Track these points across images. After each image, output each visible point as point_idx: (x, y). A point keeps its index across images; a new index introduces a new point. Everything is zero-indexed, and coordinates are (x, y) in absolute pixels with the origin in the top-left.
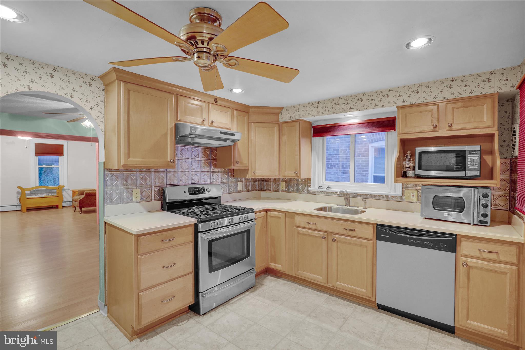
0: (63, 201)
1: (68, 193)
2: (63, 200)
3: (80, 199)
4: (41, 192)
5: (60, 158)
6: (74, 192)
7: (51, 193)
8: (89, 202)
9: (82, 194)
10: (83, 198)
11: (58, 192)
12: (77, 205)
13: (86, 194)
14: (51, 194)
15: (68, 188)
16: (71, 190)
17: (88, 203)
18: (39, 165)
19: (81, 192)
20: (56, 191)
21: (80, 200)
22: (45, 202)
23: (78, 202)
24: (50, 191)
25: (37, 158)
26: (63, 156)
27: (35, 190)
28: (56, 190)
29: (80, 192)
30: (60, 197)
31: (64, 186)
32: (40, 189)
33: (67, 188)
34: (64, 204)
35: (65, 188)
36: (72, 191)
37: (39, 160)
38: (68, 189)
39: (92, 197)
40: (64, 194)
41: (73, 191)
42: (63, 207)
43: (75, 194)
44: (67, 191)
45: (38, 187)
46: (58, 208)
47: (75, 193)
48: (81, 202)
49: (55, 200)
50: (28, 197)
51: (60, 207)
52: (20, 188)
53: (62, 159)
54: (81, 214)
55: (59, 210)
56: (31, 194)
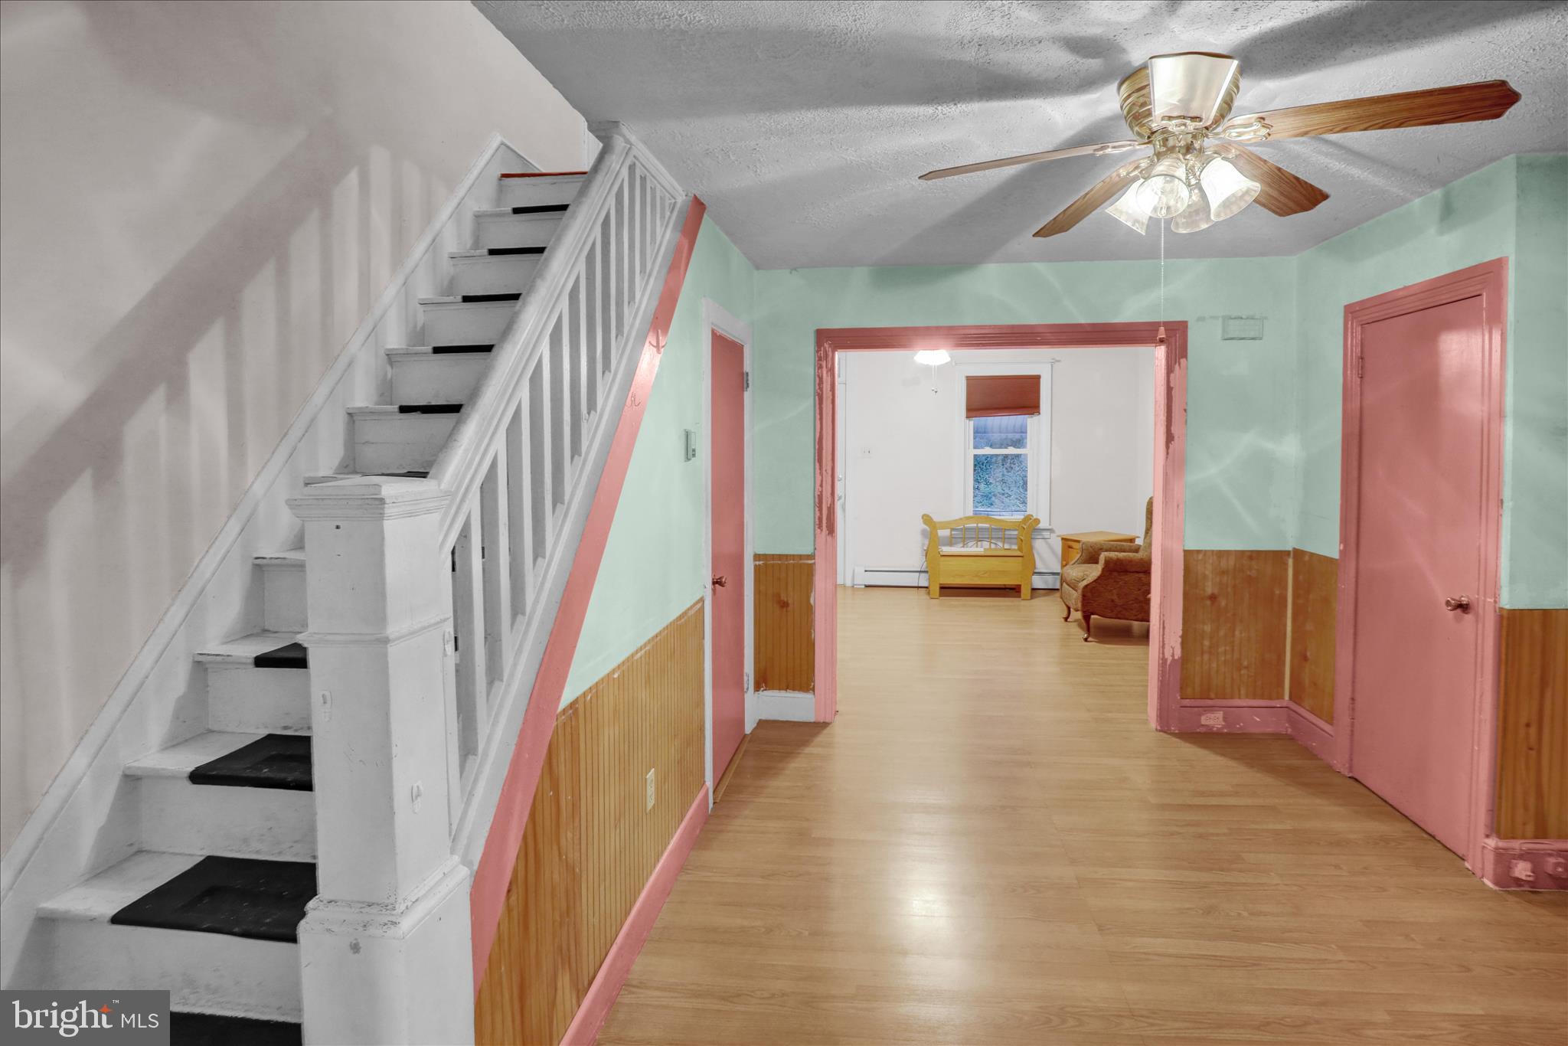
0: (1036, 571)
1: (1047, 543)
2: (1035, 568)
3: (1085, 583)
4: (978, 536)
5: (1031, 422)
6: (1068, 543)
7: (1004, 539)
8: (1115, 597)
9: (1091, 558)
10: (1095, 581)
11: (1022, 540)
12: (1073, 601)
13: (1108, 562)
14: (1004, 543)
15: (1050, 525)
16: (1058, 536)
17: (1113, 601)
18: (975, 448)
19: (1091, 549)
20: (1016, 533)
21: (1086, 586)
22: (986, 573)
23: (1080, 591)
24: (998, 532)
25: (971, 423)
26: (1039, 414)
27: (962, 527)
28: (1016, 530)
29: (1087, 550)
30: (1026, 556)
31: (1037, 521)
32: (974, 525)
33: (1048, 528)
34: (1038, 582)
35: (1041, 526)
36: (1060, 538)
37: (976, 432)
38: (1051, 531)
39: (1127, 578)
40: (1039, 545)
41: (1064, 539)
42: (1033, 589)
43: (1070, 549)
44: (1046, 534)
45: (971, 518)
46: (1020, 597)
47: (1070, 547)
48: (1089, 594)
49: (1014, 565)
50: (946, 550)
51: (1025, 591)
52: (927, 519)
53: (1036, 426)
54: (1086, 640)
55: (1023, 603)
56: (951, 541)
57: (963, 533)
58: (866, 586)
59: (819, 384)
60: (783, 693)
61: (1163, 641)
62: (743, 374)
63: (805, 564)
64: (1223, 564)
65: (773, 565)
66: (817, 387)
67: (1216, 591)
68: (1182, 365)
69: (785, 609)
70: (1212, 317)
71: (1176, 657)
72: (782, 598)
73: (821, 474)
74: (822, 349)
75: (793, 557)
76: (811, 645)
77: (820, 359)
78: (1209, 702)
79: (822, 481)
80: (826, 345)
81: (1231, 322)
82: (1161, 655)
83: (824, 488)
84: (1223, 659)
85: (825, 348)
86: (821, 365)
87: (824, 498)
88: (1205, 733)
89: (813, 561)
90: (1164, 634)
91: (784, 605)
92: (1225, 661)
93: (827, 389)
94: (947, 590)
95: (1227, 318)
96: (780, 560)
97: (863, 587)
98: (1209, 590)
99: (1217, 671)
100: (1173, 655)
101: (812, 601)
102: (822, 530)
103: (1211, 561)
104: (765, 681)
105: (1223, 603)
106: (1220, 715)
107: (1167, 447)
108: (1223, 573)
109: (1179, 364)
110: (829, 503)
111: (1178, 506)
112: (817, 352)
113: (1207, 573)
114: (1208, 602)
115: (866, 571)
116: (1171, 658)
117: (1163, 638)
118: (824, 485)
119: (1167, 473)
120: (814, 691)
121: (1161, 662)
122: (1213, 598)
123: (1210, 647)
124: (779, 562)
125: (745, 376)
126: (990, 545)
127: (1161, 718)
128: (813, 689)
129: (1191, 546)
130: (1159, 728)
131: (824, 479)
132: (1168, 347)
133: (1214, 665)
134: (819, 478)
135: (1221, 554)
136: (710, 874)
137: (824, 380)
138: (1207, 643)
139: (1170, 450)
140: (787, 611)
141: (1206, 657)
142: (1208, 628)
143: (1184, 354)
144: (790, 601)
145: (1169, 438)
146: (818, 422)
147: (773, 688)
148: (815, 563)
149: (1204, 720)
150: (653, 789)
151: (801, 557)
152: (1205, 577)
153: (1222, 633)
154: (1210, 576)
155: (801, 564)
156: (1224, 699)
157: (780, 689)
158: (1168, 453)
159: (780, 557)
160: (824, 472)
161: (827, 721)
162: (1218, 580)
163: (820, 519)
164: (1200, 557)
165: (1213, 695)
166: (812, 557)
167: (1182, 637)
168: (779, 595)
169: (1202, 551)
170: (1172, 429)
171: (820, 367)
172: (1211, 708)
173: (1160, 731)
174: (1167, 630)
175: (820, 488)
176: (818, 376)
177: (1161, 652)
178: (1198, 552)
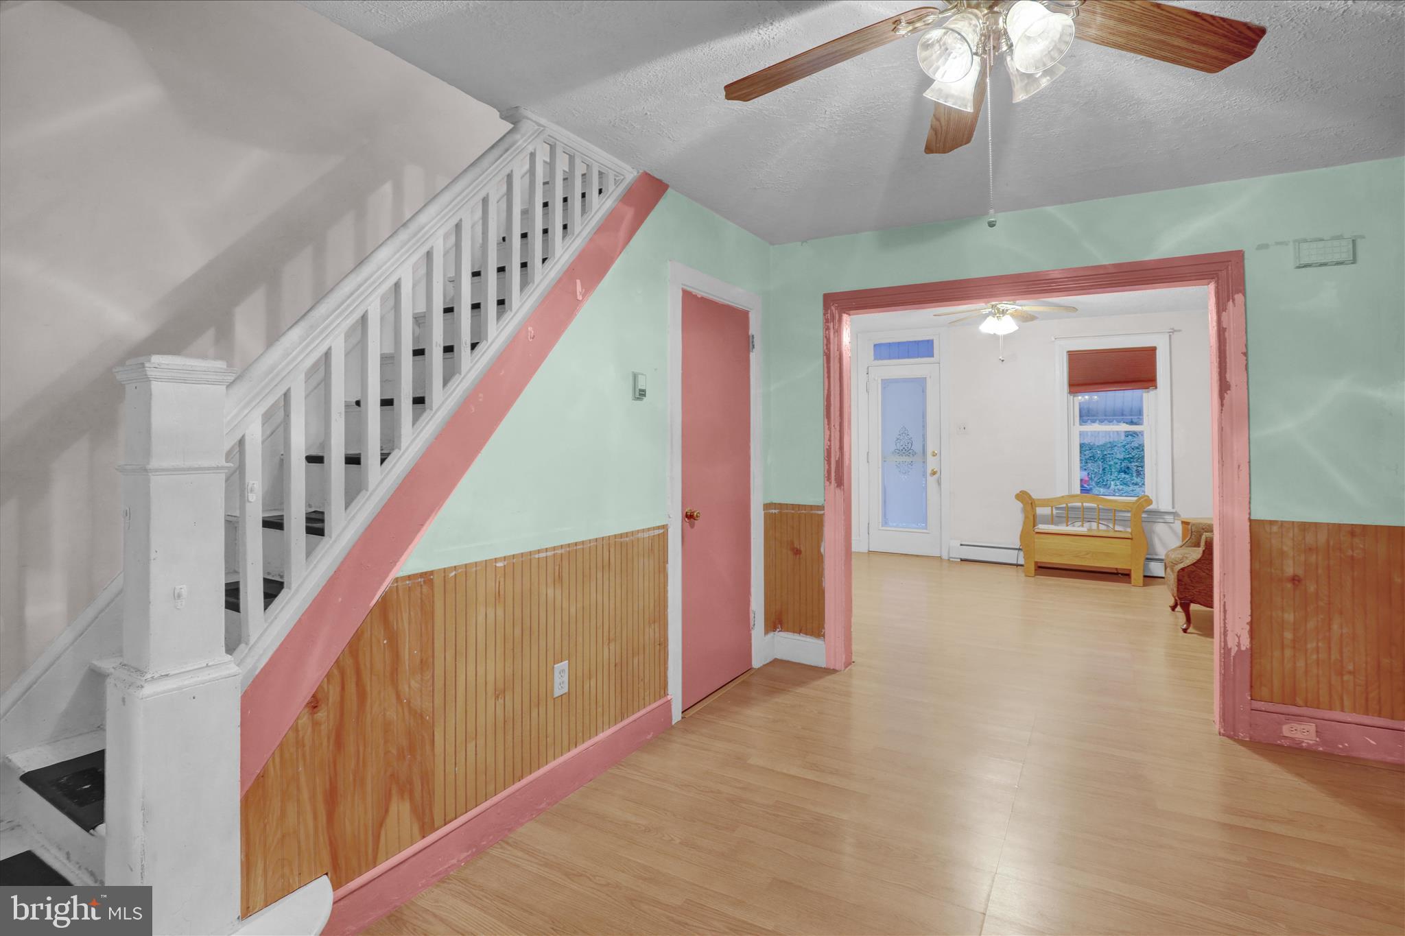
1: (1171, 527)
2: (1152, 553)
3: (1185, 565)
4: (1083, 515)
5: (1148, 399)
6: (1187, 527)
7: (1116, 520)
10: (1194, 564)
11: (1138, 522)
13: (1208, 544)
15: (1173, 508)
16: (1181, 520)
20: (1129, 515)
21: (1183, 569)
22: (1087, 554)
23: (1175, 575)
24: (1111, 514)
25: (1075, 400)
26: (1156, 388)
27: (1064, 505)
28: (1128, 511)
29: (1196, 532)
30: (1140, 540)
31: (1157, 502)
32: (1080, 504)
33: (1170, 509)
34: (1151, 569)
35: (1159, 508)
37: (1082, 407)
38: (1175, 514)
40: (1160, 528)
41: (1184, 523)
42: (1146, 577)
44: (1169, 518)
45: (1077, 496)
46: (1130, 583)
47: (1187, 530)
49: (1122, 548)
50: (1042, 527)
51: (1137, 576)
52: (1023, 497)
53: (1153, 402)
54: (1185, 631)
55: (1133, 589)
56: (1052, 520)
57: (1067, 513)
58: (962, 560)
59: (827, 345)
60: (796, 636)
61: (1225, 627)
62: (749, 337)
63: (815, 514)
64: (1310, 539)
65: (787, 514)
66: (825, 347)
67: (1300, 572)
68: (1236, 302)
69: (798, 556)
70: (1277, 243)
71: (1243, 648)
72: (795, 546)
73: (830, 429)
74: (829, 312)
75: (805, 507)
76: (821, 592)
77: (827, 321)
78: (1293, 709)
79: (830, 436)
80: (833, 308)
81: (1304, 246)
82: (1223, 644)
83: (832, 442)
84: (1314, 657)
85: (832, 311)
86: (828, 326)
87: (832, 452)
88: (1289, 747)
89: (822, 512)
90: (1225, 619)
91: (797, 552)
92: (1318, 662)
93: (834, 349)
94: (1044, 569)
95: (1299, 242)
96: (793, 510)
97: (959, 560)
98: (1290, 571)
99: (1306, 672)
100: (1239, 645)
101: (822, 550)
102: (830, 483)
103: (1291, 535)
104: (781, 623)
105: (1312, 588)
106: (1312, 727)
107: (1222, 397)
108: (1310, 550)
109: (1233, 300)
110: (837, 457)
111: (1239, 466)
112: (824, 314)
113: (1285, 548)
114: (1289, 585)
115: (961, 545)
116: (1236, 648)
117: (1225, 623)
118: (832, 438)
119: (1222, 428)
120: (824, 638)
121: (1222, 651)
122: (1295, 580)
123: (1294, 641)
124: (793, 512)
125: (751, 338)
126: (1098, 527)
127: (1224, 720)
128: (824, 636)
129: (1260, 513)
130: (1222, 731)
131: (832, 435)
132: (1217, 283)
133: (1301, 664)
134: (828, 433)
135: (1304, 527)
136: (635, 773)
137: (832, 341)
138: (1288, 635)
139: (1226, 401)
140: (799, 558)
141: (1288, 653)
142: (1289, 617)
143: (1241, 288)
144: (803, 549)
145: (1224, 387)
146: (826, 380)
147: (787, 630)
148: (824, 514)
149: (1286, 730)
150: (566, 679)
151: (811, 507)
152: (1282, 554)
153: (1311, 625)
154: (1291, 553)
155: (812, 514)
156: (1318, 708)
157: (794, 632)
158: (1222, 405)
159: (793, 506)
160: (833, 428)
161: (837, 669)
162: (1303, 558)
163: (829, 472)
164: (1275, 529)
165: (1299, 701)
166: (821, 508)
167: (1251, 624)
168: (792, 543)
169: (1276, 522)
170: (1228, 376)
171: (827, 329)
172: (1298, 718)
173: (1224, 735)
174: (1229, 615)
175: (829, 443)
176: (826, 337)
177: (1223, 640)
178: (1272, 523)
